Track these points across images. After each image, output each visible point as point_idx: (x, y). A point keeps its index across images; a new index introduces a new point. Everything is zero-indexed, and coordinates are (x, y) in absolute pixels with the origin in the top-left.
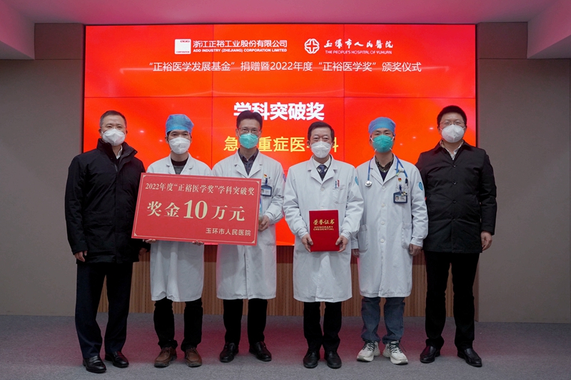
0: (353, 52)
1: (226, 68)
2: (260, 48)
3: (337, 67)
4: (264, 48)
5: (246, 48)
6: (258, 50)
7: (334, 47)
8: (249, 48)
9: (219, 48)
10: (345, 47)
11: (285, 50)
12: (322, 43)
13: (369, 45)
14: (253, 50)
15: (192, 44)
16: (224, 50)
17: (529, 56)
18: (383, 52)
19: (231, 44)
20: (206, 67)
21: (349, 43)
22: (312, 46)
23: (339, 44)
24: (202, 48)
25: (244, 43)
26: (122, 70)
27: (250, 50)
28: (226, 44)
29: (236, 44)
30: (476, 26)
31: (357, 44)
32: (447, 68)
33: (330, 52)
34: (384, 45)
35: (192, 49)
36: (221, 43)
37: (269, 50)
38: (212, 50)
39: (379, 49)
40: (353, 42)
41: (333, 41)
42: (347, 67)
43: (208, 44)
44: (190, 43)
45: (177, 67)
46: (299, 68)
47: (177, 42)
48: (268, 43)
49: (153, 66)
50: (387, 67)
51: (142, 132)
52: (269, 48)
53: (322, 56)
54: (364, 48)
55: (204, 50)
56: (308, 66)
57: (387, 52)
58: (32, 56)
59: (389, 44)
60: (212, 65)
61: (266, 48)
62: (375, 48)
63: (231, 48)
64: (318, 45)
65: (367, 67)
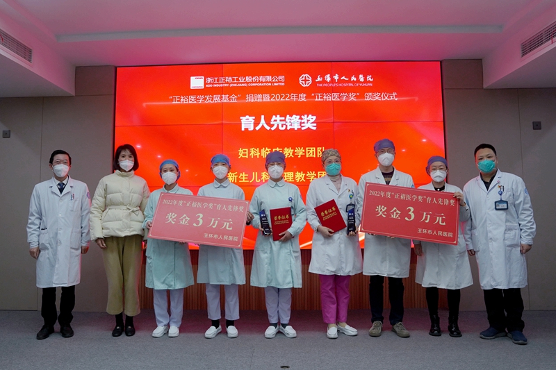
0: (340, 85)
1: (234, 100)
2: (262, 82)
3: (327, 98)
4: (265, 82)
5: (250, 83)
6: (260, 84)
7: (324, 81)
8: (253, 83)
9: (228, 83)
10: (333, 80)
11: (283, 84)
12: (314, 78)
13: (353, 79)
14: (256, 84)
15: (205, 80)
16: (232, 85)
17: (485, 86)
18: (365, 85)
19: (238, 80)
20: (217, 99)
21: (336, 77)
22: (305, 80)
23: (328, 78)
24: (213, 84)
25: (248, 79)
26: (144, 105)
27: (254, 84)
28: (233, 80)
29: (242, 80)
30: (441, 62)
31: (343, 78)
32: (417, 99)
33: (321, 85)
34: (365, 79)
35: (205, 84)
36: (229, 79)
37: (270, 84)
38: (221, 85)
39: (361, 82)
40: (340, 77)
41: (323, 76)
42: (335, 97)
43: (218, 80)
44: (203, 80)
45: (192, 100)
46: (295, 99)
47: (193, 79)
48: (269, 78)
49: (172, 100)
50: (369, 97)
51: (159, 157)
52: (270, 82)
53: (314, 88)
54: (349, 81)
55: (215, 85)
56: (303, 97)
57: (369, 84)
58: (73, 93)
59: (369, 78)
60: (222, 97)
61: (267, 82)
62: (358, 81)
63: (237, 83)
64: (310, 79)
65: (352, 97)
